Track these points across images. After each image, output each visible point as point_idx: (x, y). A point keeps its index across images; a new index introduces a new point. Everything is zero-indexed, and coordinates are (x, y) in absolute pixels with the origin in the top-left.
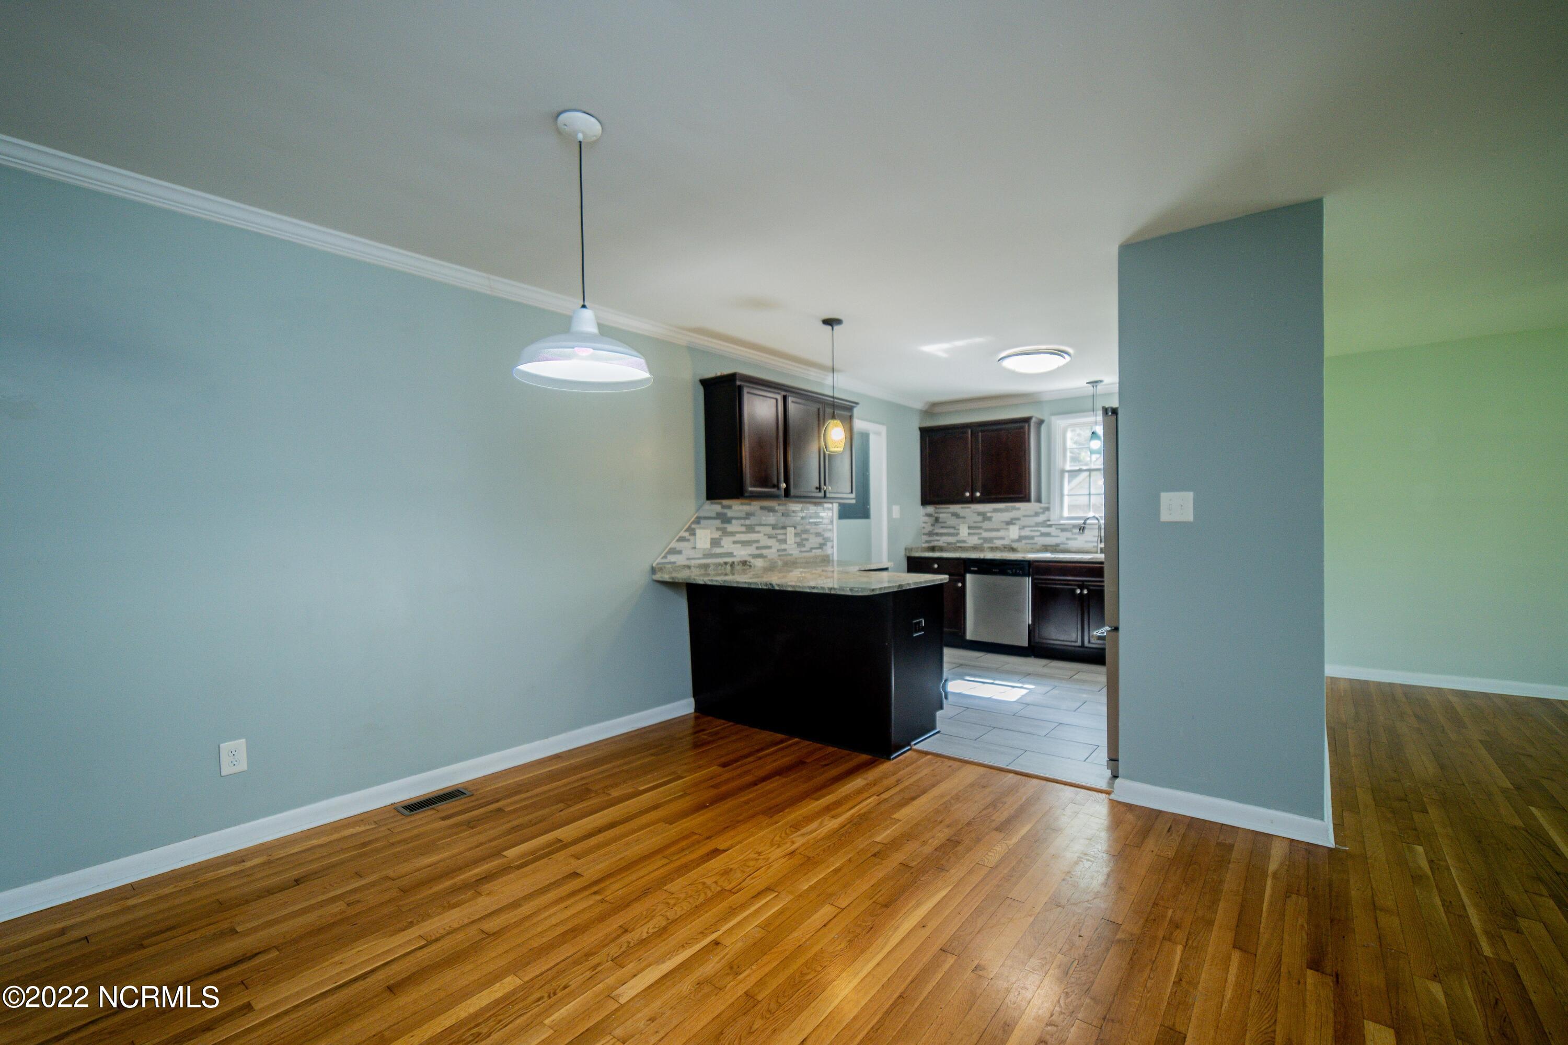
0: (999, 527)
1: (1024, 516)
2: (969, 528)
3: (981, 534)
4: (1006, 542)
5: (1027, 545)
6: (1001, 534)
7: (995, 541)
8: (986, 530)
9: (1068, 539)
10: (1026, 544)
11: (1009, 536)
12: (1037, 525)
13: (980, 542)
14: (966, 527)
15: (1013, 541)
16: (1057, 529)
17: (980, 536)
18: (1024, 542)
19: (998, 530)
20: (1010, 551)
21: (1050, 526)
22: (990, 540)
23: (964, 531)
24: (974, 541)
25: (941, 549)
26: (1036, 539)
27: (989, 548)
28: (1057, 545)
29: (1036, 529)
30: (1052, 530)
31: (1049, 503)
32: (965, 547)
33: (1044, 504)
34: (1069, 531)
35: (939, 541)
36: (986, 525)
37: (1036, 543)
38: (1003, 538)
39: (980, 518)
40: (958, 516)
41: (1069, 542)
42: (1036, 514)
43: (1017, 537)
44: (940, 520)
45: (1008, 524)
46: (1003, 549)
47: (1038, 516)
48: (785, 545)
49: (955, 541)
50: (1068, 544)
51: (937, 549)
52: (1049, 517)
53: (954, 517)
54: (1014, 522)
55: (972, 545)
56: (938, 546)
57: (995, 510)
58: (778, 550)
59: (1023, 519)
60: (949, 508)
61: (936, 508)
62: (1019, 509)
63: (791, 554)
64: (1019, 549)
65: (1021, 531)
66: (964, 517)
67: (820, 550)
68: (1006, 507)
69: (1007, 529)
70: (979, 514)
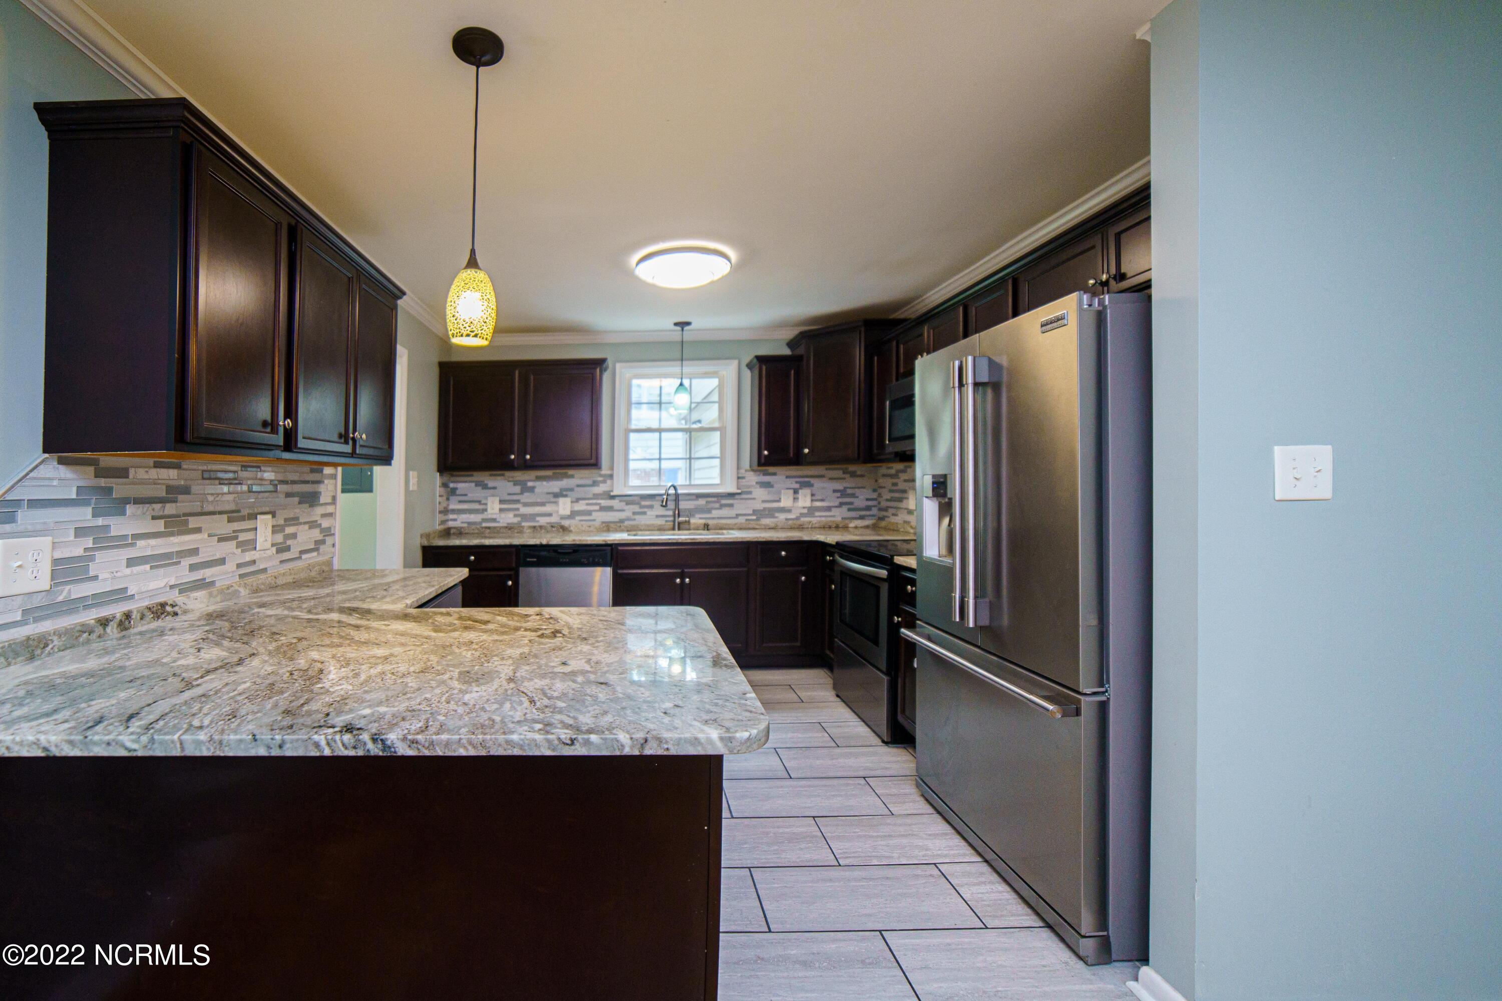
0: (544, 500)
1: (578, 486)
2: (501, 502)
3: (518, 509)
4: (554, 519)
5: (582, 523)
6: (547, 509)
7: (538, 518)
8: (526, 505)
9: (634, 513)
10: (580, 521)
11: (557, 512)
12: (596, 496)
13: (516, 520)
14: (497, 499)
15: (563, 518)
16: (620, 501)
17: (516, 513)
18: (578, 518)
19: (543, 504)
20: (560, 531)
21: (613, 497)
22: (532, 517)
23: (493, 507)
24: (509, 518)
25: (460, 533)
26: (594, 513)
27: (530, 527)
28: (622, 521)
29: (594, 501)
30: (615, 503)
31: (612, 468)
32: (495, 528)
33: (605, 471)
34: (638, 504)
35: (455, 520)
36: (526, 497)
37: (594, 520)
38: (550, 515)
39: (518, 489)
40: (485, 487)
41: (637, 517)
42: (595, 484)
43: (568, 513)
44: (458, 492)
45: (556, 495)
46: (549, 528)
47: (598, 486)
48: (254, 552)
49: (480, 520)
50: (635, 520)
51: (452, 531)
52: (612, 485)
53: (480, 488)
54: (565, 493)
55: (506, 525)
56: (454, 528)
57: (538, 478)
58: (239, 566)
59: (577, 489)
60: (472, 476)
61: (452, 475)
62: (572, 476)
63: (264, 570)
64: (572, 528)
65: (574, 504)
66: (495, 488)
67: (315, 554)
68: (554, 474)
69: (556, 502)
70: (516, 483)
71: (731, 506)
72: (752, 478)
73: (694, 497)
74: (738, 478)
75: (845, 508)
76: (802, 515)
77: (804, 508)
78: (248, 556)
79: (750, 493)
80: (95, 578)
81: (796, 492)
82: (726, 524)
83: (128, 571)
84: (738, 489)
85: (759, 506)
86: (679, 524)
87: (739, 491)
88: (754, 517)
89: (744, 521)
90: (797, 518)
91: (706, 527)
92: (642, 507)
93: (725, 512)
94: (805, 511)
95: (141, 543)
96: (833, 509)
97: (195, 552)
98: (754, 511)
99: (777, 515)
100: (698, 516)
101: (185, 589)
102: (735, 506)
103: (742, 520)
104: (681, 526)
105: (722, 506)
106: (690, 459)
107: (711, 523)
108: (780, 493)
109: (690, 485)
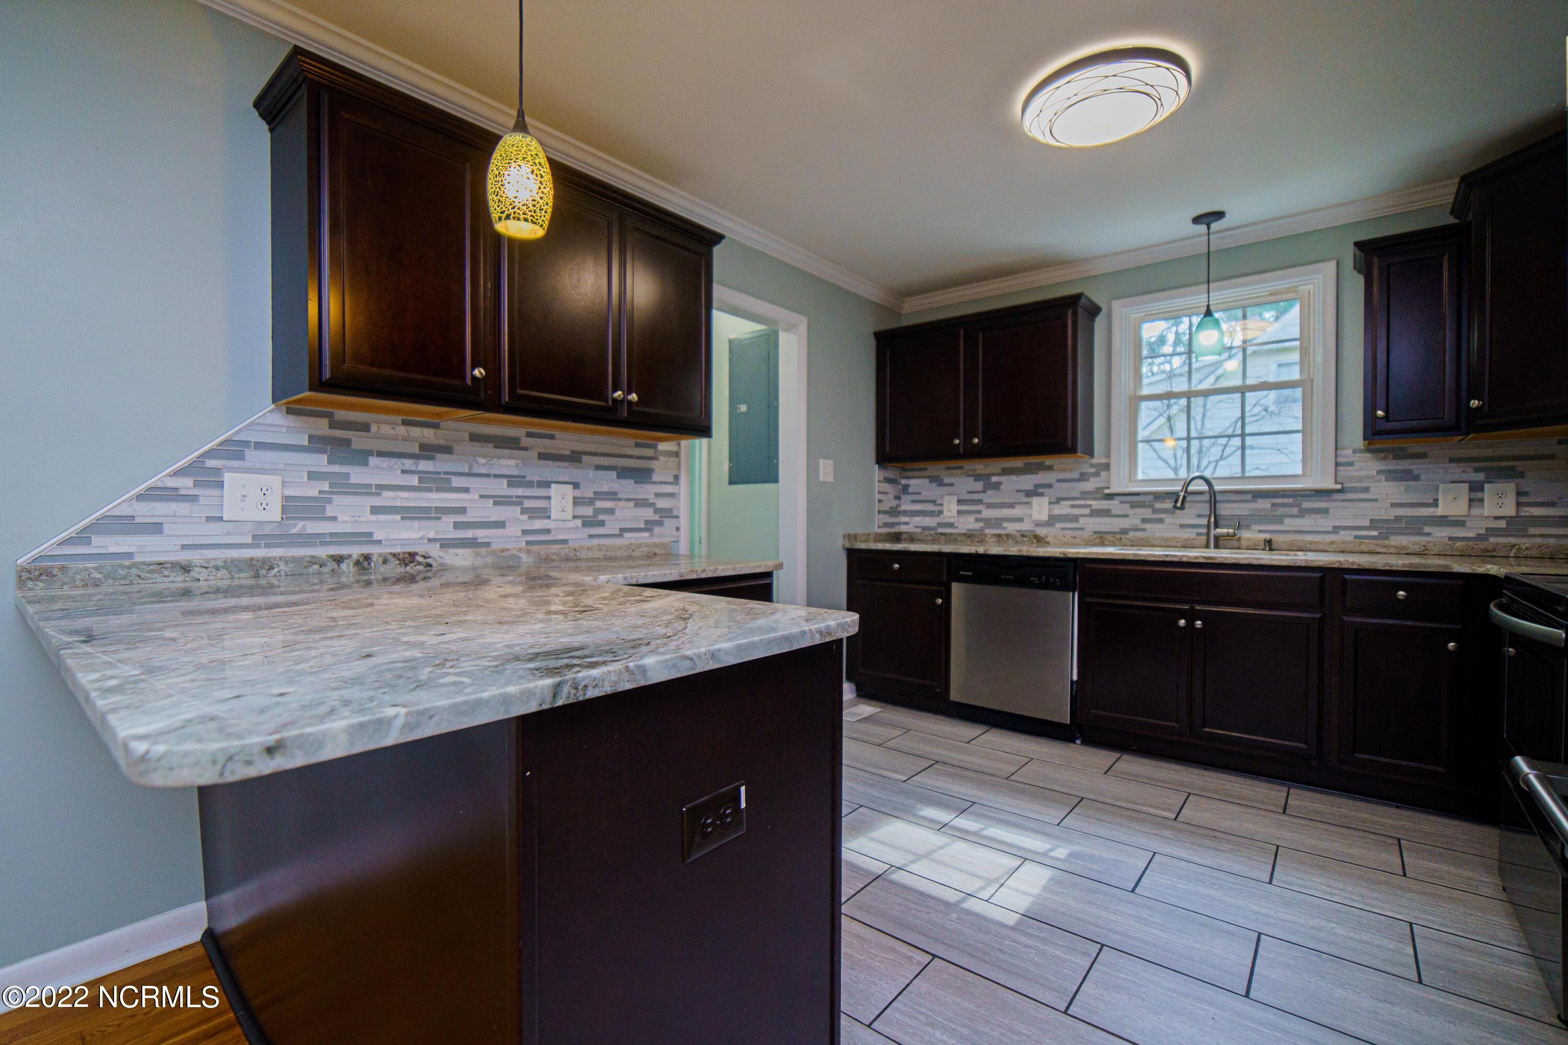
0: (1013, 500)
1: (1059, 481)
2: (960, 502)
3: (980, 512)
4: (1025, 526)
5: (1065, 532)
6: (1017, 512)
7: (1005, 524)
8: (990, 506)
9: (1144, 521)
10: (1063, 529)
11: (1031, 516)
12: (1085, 495)
13: (980, 525)
14: (954, 499)
15: (1039, 524)
16: (1122, 502)
17: (978, 516)
18: (1058, 525)
19: (1011, 506)
20: (1033, 542)
21: (1110, 496)
22: (998, 522)
23: (950, 508)
24: (968, 523)
25: (912, 538)
26: (1081, 520)
27: (995, 536)
28: (1124, 532)
29: (1082, 502)
30: (1113, 504)
31: (1108, 456)
32: (951, 534)
33: (1098, 459)
34: (1151, 506)
35: (907, 523)
36: (991, 496)
37: (1082, 529)
38: (1020, 520)
39: (979, 485)
40: (941, 484)
41: (1148, 526)
42: (1083, 477)
43: (1046, 518)
44: (910, 490)
45: (1030, 494)
46: (1019, 538)
47: (1087, 480)
48: (547, 521)
49: (936, 525)
50: (1144, 530)
51: (904, 536)
52: (1109, 481)
53: (934, 485)
54: (1040, 490)
55: (965, 532)
56: (906, 533)
57: (1006, 472)
58: (524, 532)
59: (1056, 485)
60: (925, 469)
61: (903, 469)
62: (1050, 468)
63: (565, 542)
64: (1049, 539)
65: (1053, 506)
66: (952, 485)
67: (647, 534)
68: (1026, 464)
69: (1028, 503)
70: (977, 477)
71: (1326, 511)
72: (1369, 465)
73: (1249, 497)
74: (1337, 464)
76: (1494, 531)
77: (1498, 518)
78: (538, 524)
79: (1364, 489)
80: (334, 519)
81: (1476, 487)
82: (1311, 543)
83: (374, 518)
84: (1336, 483)
85: (1386, 513)
86: (1217, 538)
87: (1339, 487)
88: (1375, 533)
89: (1351, 538)
90: (1480, 537)
91: (1269, 545)
92: (1156, 511)
93: (1311, 522)
94: (1502, 524)
95: (386, 494)
97: (463, 511)
98: (1373, 521)
99: (1427, 529)
100: (1256, 527)
101: (446, 544)
102: (1331, 511)
103: (1345, 536)
104: (1221, 543)
105: (1303, 513)
106: (1243, 435)
107: (1278, 539)
108: (1437, 489)
109: (1243, 478)
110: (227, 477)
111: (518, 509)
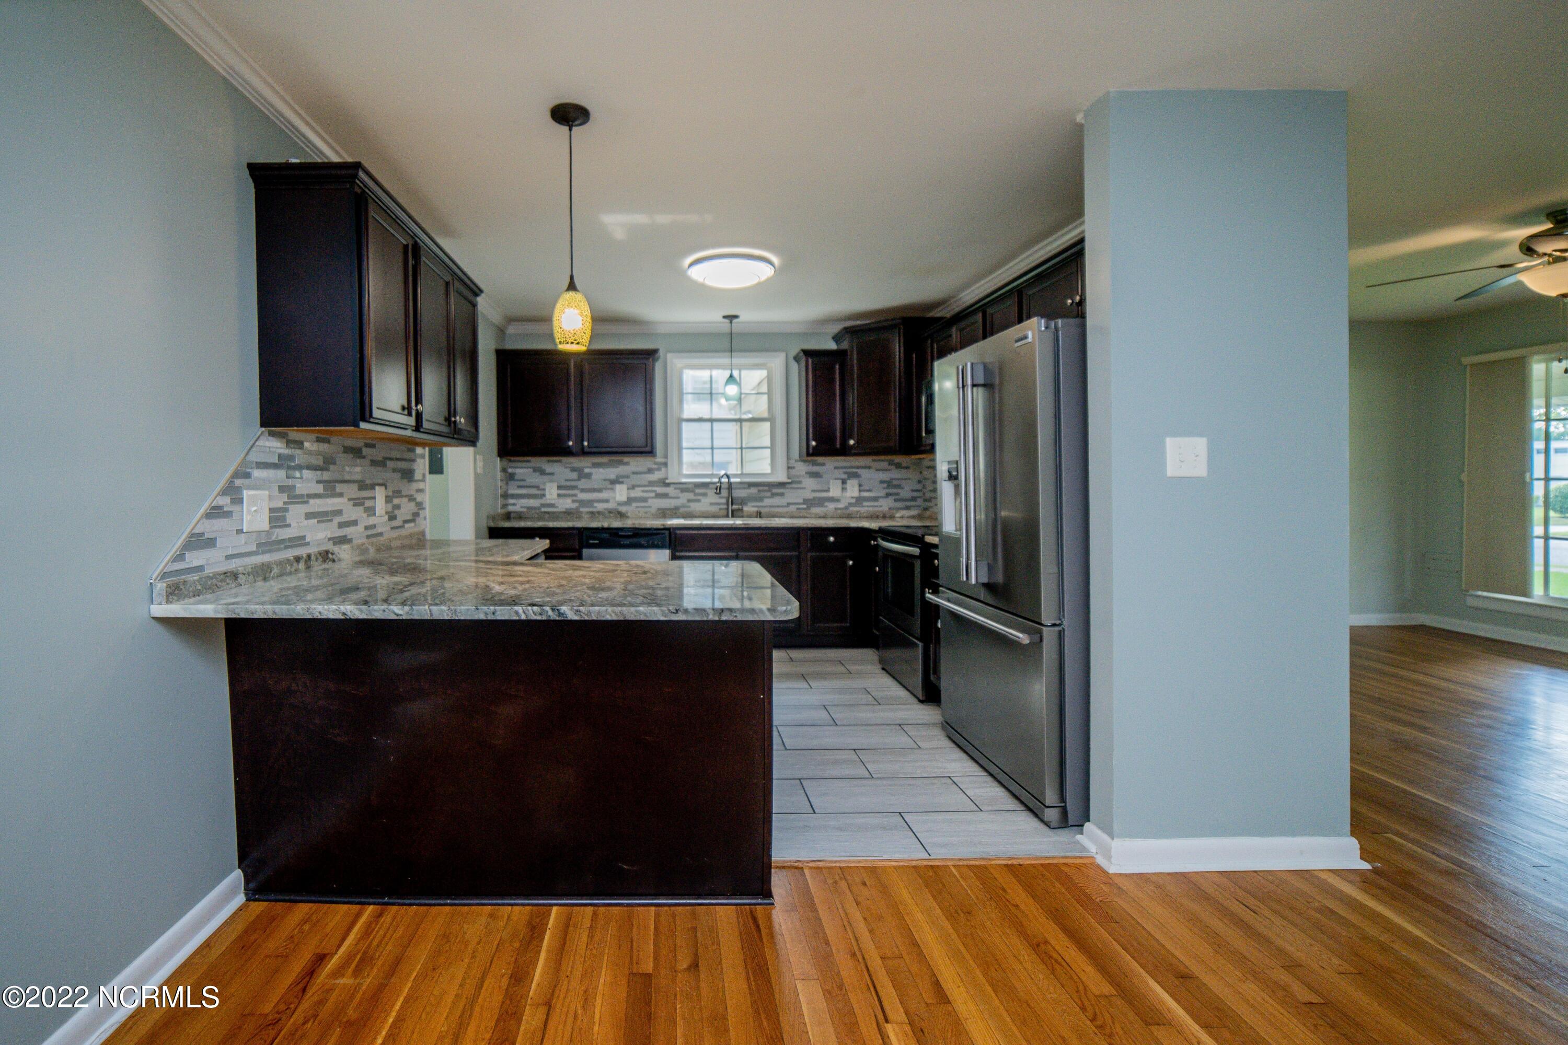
0: (601, 486)
1: (634, 473)
2: (559, 487)
3: (575, 495)
4: (611, 505)
5: (639, 509)
6: (604, 495)
7: (596, 504)
8: (583, 491)
9: (689, 501)
10: (637, 507)
11: (614, 498)
12: (651, 483)
13: (575, 505)
14: (555, 485)
15: (620, 504)
16: (675, 489)
17: (575, 498)
18: (634, 504)
19: (600, 490)
20: (616, 517)
21: (668, 485)
22: (590, 503)
23: (552, 492)
24: (567, 504)
25: (520, 516)
26: (650, 501)
27: (589, 512)
28: (677, 508)
29: (650, 488)
30: (670, 490)
31: (666, 457)
32: (554, 513)
33: (659, 459)
34: (693, 491)
35: (514, 504)
36: (583, 484)
37: (650, 507)
38: (607, 501)
39: (575, 475)
40: (542, 472)
41: (692, 504)
42: (650, 471)
43: (625, 499)
44: (516, 477)
45: (613, 482)
46: (607, 515)
47: (653, 473)
48: (374, 517)
49: (539, 505)
50: (689, 507)
51: (512, 515)
52: (667, 473)
53: (537, 473)
54: (621, 480)
55: (564, 510)
56: (514, 512)
57: (595, 465)
58: (366, 528)
59: (632, 476)
60: (529, 461)
61: (510, 461)
62: (627, 464)
63: (381, 534)
64: (629, 514)
65: (630, 491)
66: (552, 474)
67: (413, 524)
68: (610, 461)
69: (612, 489)
70: (573, 470)
71: (782, 494)
72: (802, 468)
73: (746, 486)
74: (789, 468)
75: (891, 499)
76: (850, 504)
77: (852, 498)
79: (800, 482)
81: (844, 482)
82: (778, 513)
83: (306, 523)
84: (789, 478)
85: (809, 495)
86: (733, 511)
87: (790, 481)
88: (805, 506)
89: (795, 510)
90: (846, 508)
91: (759, 515)
92: (696, 495)
93: (776, 501)
94: (853, 501)
96: (881, 500)
98: (804, 500)
99: (826, 504)
100: (750, 504)
101: (336, 542)
102: (786, 495)
103: (793, 508)
104: (735, 514)
105: (773, 495)
106: (742, 448)
107: (763, 510)
108: (829, 483)
109: (742, 474)
110: (246, 494)
111: (362, 508)
